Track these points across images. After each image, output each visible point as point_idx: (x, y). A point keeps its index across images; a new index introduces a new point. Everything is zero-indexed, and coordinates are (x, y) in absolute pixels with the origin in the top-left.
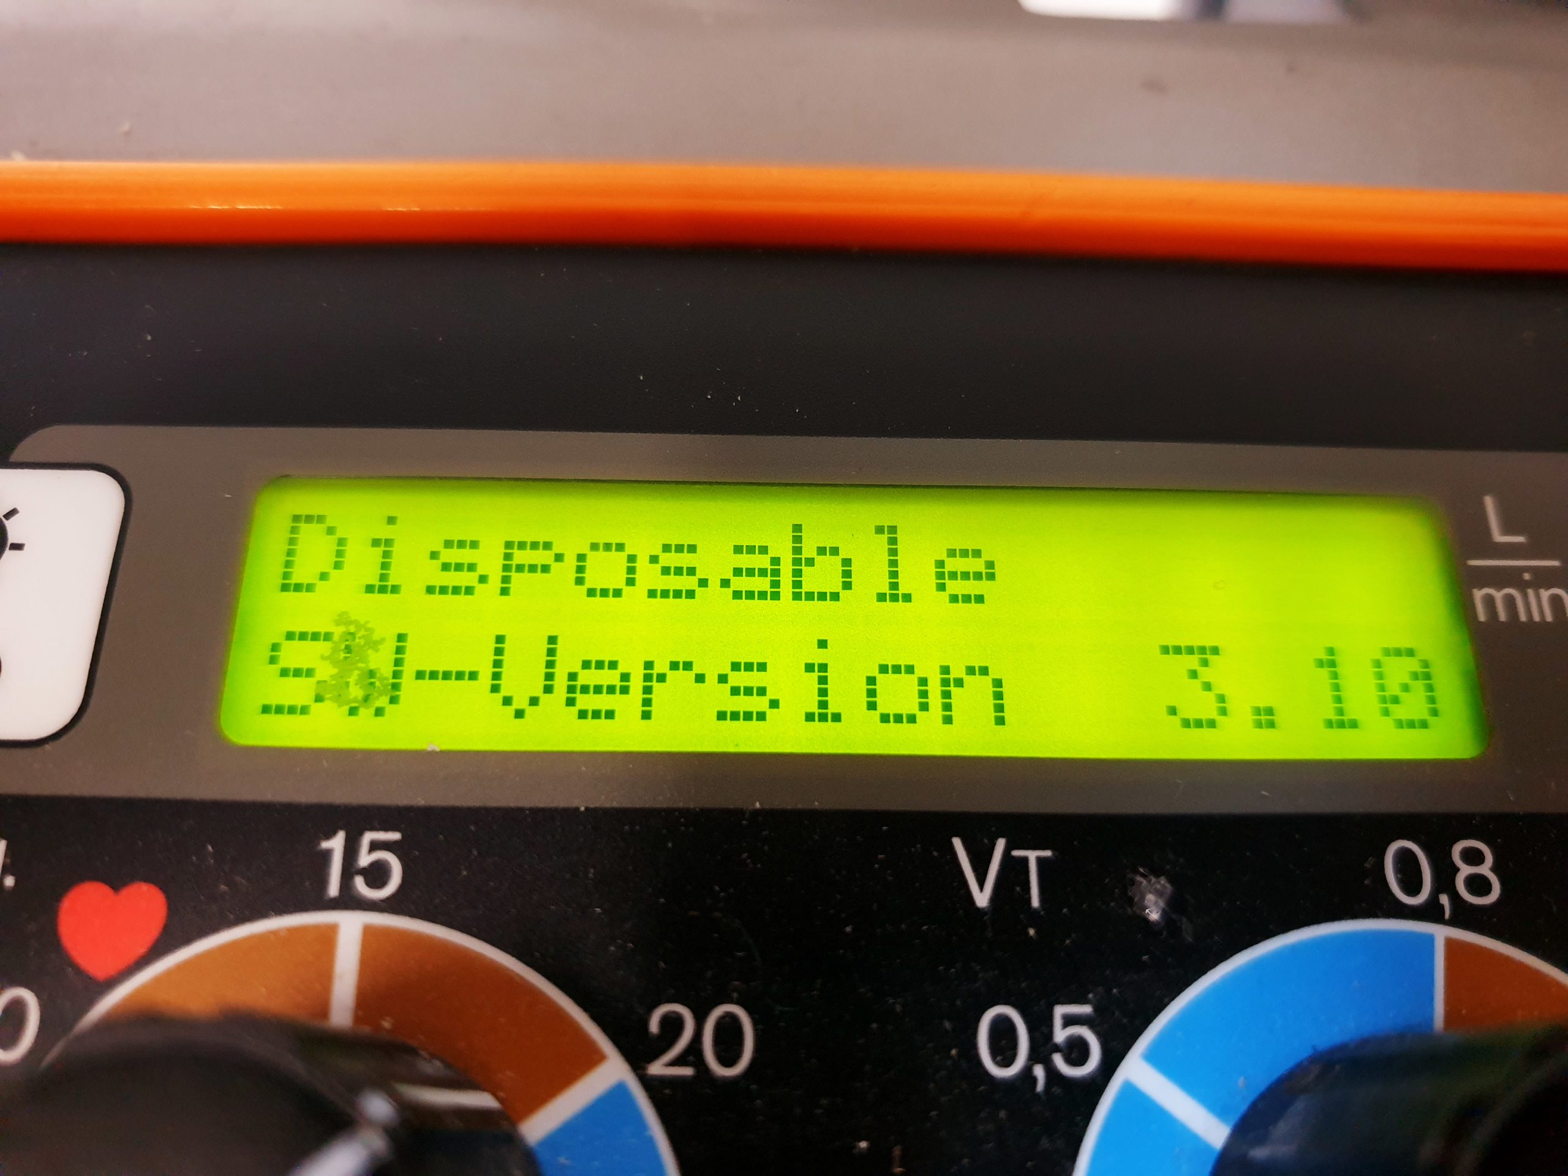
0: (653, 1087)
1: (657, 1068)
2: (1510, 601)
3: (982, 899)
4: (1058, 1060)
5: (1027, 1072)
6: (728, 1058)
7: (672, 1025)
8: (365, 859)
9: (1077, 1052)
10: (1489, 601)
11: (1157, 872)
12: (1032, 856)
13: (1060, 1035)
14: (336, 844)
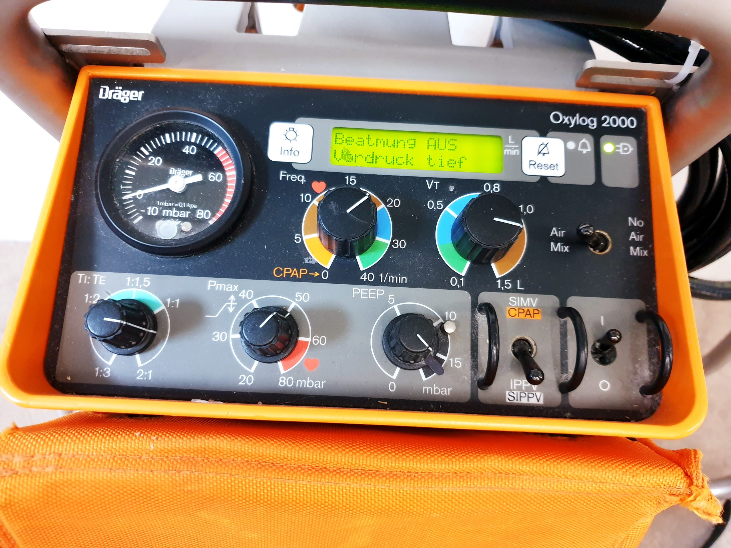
0: (388, 208)
1: (388, 206)
2: (510, 152)
3: (429, 188)
4: (437, 207)
5: (433, 208)
6: (397, 205)
7: (390, 201)
8: (351, 180)
9: (440, 206)
10: (507, 152)
11: (452, 185)
12: (436, 183)
13: (438, 204)
14: (347, 178)
